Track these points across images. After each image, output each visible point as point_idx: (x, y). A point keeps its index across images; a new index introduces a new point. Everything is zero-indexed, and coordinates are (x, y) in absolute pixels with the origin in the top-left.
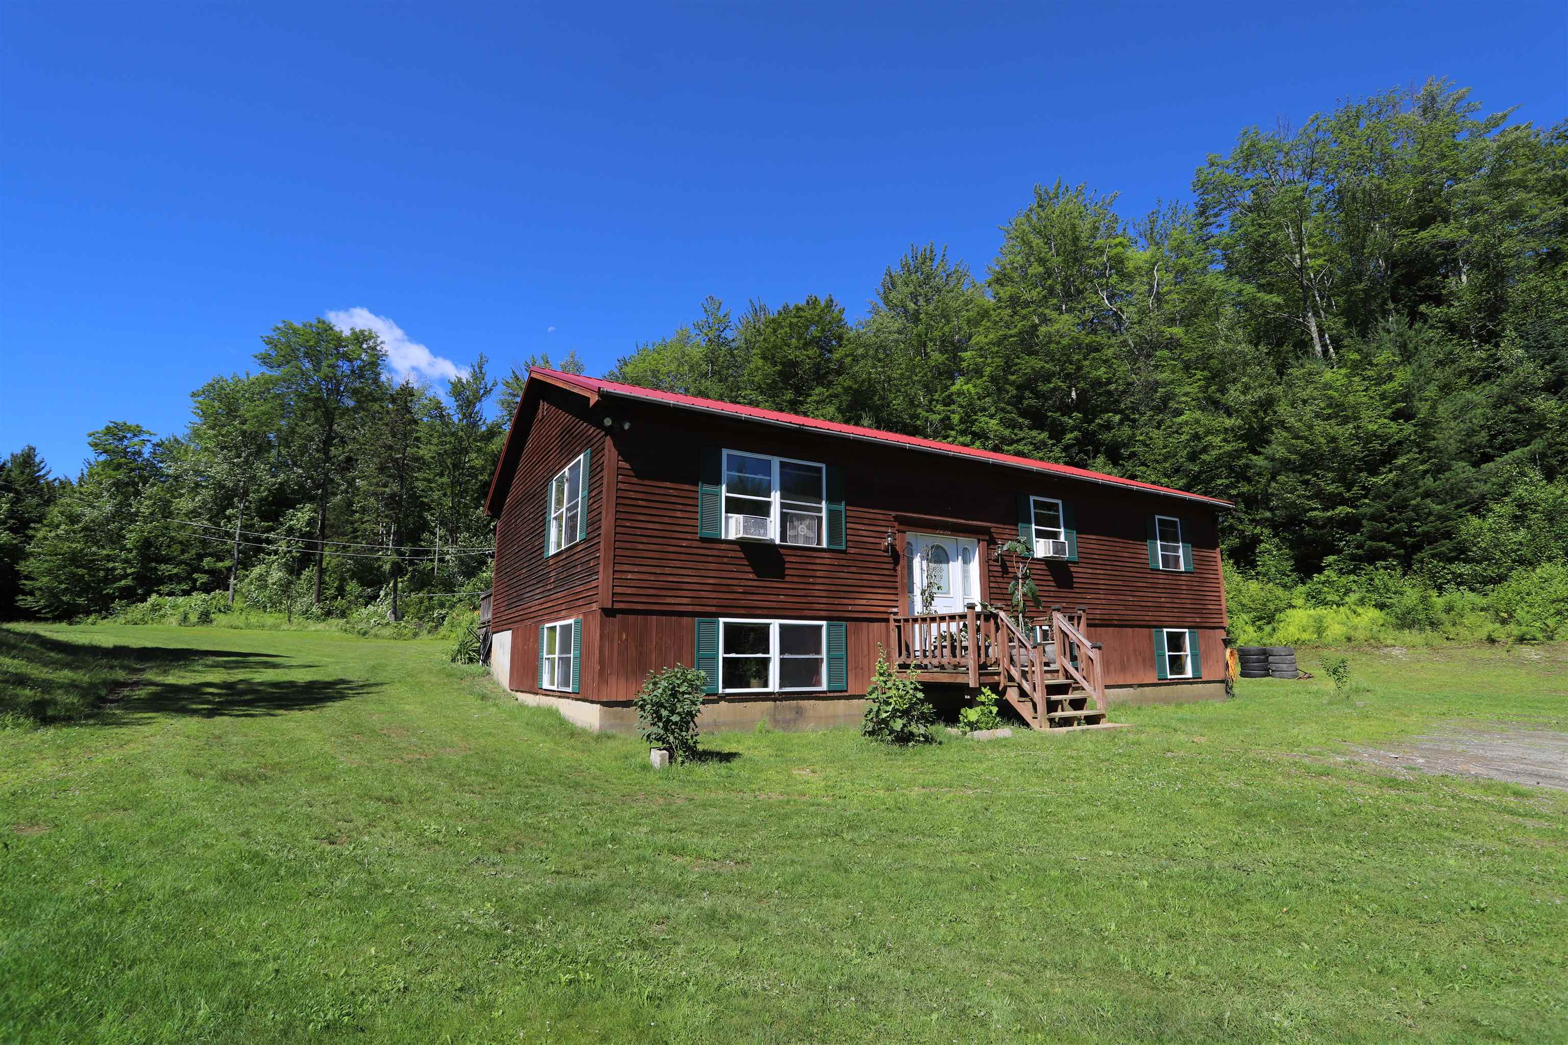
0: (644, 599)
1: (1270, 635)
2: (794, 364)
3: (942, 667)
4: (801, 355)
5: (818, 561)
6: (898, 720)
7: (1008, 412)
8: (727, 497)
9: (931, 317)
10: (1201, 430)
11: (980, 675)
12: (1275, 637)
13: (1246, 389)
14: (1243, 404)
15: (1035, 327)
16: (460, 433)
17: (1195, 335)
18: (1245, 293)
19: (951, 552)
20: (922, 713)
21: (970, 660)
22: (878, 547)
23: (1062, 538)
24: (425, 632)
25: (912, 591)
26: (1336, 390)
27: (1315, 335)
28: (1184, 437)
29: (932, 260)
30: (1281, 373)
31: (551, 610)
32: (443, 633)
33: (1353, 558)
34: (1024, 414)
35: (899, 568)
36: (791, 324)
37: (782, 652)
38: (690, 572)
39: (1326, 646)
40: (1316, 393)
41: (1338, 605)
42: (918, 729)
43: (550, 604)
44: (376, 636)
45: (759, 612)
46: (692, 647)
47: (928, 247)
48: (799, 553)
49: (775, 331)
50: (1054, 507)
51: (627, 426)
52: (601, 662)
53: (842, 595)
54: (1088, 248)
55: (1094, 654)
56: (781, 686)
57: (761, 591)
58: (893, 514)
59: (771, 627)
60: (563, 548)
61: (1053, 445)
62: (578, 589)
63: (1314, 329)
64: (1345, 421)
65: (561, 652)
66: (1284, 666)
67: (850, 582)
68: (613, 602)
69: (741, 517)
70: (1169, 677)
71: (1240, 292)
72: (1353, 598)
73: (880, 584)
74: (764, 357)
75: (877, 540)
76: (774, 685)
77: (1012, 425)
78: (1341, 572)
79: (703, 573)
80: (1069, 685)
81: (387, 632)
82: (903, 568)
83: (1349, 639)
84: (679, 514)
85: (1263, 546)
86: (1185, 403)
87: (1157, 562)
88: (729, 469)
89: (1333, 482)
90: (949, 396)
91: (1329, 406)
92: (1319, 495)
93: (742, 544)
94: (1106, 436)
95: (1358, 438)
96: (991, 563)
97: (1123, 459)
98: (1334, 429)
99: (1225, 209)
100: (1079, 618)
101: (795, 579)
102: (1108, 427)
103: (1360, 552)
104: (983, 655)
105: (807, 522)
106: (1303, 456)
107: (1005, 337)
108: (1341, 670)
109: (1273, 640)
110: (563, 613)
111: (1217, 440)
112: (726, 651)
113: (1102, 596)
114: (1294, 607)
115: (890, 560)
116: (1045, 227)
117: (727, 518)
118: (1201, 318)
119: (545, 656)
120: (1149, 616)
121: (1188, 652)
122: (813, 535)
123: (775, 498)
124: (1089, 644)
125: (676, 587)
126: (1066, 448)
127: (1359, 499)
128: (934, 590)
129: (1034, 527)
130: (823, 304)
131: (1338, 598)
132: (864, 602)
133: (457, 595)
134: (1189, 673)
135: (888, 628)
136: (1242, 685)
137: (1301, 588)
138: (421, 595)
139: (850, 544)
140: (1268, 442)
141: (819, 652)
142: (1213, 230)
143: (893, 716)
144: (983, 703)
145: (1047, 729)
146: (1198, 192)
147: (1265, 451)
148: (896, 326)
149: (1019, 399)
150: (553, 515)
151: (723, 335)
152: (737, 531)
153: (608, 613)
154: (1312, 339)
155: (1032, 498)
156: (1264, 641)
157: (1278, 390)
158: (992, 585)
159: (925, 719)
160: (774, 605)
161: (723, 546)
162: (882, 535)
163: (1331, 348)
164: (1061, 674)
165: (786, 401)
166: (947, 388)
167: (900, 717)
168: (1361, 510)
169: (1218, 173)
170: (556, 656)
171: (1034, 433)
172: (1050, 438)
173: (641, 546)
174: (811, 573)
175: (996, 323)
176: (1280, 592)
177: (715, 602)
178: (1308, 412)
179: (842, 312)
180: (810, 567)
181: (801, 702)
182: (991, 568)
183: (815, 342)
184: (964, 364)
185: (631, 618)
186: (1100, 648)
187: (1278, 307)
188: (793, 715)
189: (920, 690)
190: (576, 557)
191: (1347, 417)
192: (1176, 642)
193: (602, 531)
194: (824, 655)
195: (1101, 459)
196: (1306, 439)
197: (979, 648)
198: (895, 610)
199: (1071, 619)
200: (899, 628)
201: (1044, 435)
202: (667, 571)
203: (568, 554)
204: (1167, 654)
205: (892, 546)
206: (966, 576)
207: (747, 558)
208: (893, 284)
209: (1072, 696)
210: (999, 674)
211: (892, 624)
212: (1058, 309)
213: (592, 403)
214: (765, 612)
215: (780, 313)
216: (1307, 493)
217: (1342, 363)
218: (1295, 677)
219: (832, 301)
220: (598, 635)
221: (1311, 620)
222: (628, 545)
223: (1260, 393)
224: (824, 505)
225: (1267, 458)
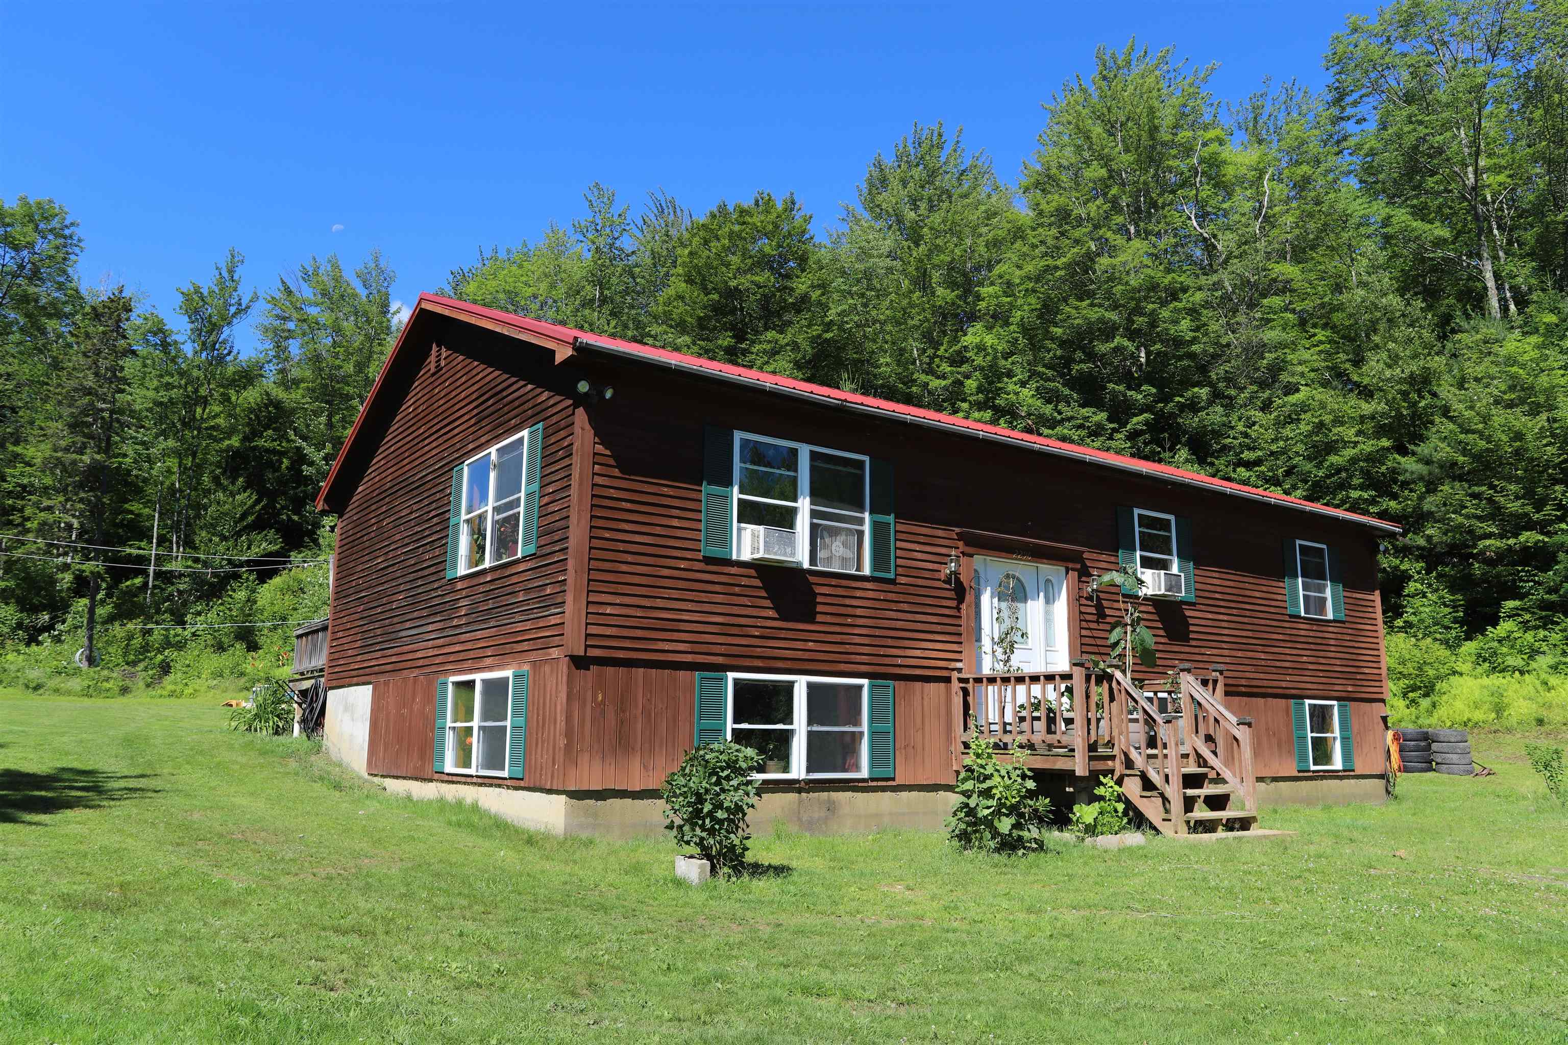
0: (628, 644)
1: (1430, 713)
2: (733, 294)
3: (1031, 746)
4: (744, 282)
5: (858, 593)
6: (1003, 818)
7: (1048, 379)
8: (739, 499)
9: (937, 233)
10: (1327, 419)
11: (1091, 758)
12: (1435, 715)
13: (1394, 360)
14: (1388, 380)
15: (1090, 257)
16: (195, 373)
17: (1312, 276)
18: (1394, 220)
19: (1030, 586)
20: (1036, 810)
21: (1077, 738)
22: (936, 575)
23: (1175, 569)
24: (141, 684)
25: (979, 640)
26: (1523, 366)
27: (1491, 283)
28: (1304, 428)
29: (940, 147)
30: (1443, 337)
31: (461, 656)
32: (170, 687)
33: (1544, 605)
34: (1071, 384)
35: (964, 606)
36: (732, 232)
37: (810, 722)
38: (689, 606)
39: (1509, 730)
40: (1494, 370)
41: (1522, 673)
42: (1032, 832)
43: (458, 648)
44: (57, 691)
45: (780, 664)
46: (691, 714)
47: (936, 128)
48: (834, 582)
49: (706, 242)
50: (1165, 525)
51: (609, 394)
52: (569, 733)
53: (890, 642)
54: (1171, 144)
55: (1242, 733)
56: (809, 770)
57: (783, 634)
58: (957, 530)
59: (796, 686)
60: (487, 564)
61: (1114, 430)
62: (520, 627)
63: (1489, 275)
64: (1534, 412)
65: (485, 716)
66: (1454, 758)
67: (899, 624)
68: (587, 646)
69: (761, 529)
70: (1313, 768)
71: (1387, 221)
72: (1543, 662)
73: (939, 628)
74: (690, 281)
75: (936, 567)
76: (798, 769)
77: (1051, 397)
78: (1526, 626)
79: (707, 608)
80: (1204, 776)
81: (76, 684)
82: (969, 606)
83: (1540, 722)
84: (675, 523)
85: (1412, 587)
86: (1302, 375)
87: (1298, 606)
88: (743, 460)
89: (1517, 498)
90: (959, 353)
91: (1512, 388)
92: (1496, 513)
93: (762, 568)
94: (1191, 421)
95: (1553, 435)
96: (1084, 602)
97: (1212, 455)
98: (1519, 420)
99: (1367, 95)
100: (1215, 682)
101: (829, 619)
102: (1193, 407)
103: (1554, 597)
104: (1093, 732)
105: (842, 538)
106: (1477, 457)
107: (1047, 269)
108: (1555, 764)
109: (1433, 720)
110: (488, 662)
111: (1349, 433)
112: (736, 720)
113: (1226, 652)
114: (1461, 674)
115: (952, 594)
116: (1109, 109)
117: (739, 530)
118: (1321, 250)
119: (449, 724)
120: (1287, 682)
121: (1337, 733)
122: (851, 554)
123: (804, 505)
124: (1234, 720)
125: (671, 627)
126: (1133, 436)
127: (1551, 523)
128: (1017, 638)
129: (1138, 553)
130: (780, 207)
131: (1522, 663)
132: (918, 653)
133: (190, 630)
134: (1337, 763)
135: (948, 692)
136: (1405, 783)
137: (1470, 647)
138: (130, 626)
139: (900, 570)
140: (1422, 439)
141: (857, 722)
142: (1349, 127)
143: (998, 813)
144: (1101, 798)
145: (1184, 836)
146: (1334, 70)
147: (1418, 450)
148: (888, 244)
149: (1068, 361)
150: (464, 517)
151: (618, 243)
152: (755, 549)
153: (579, 662)
154: (1485, 288)
155: (1137, 511)
156: (1420, 722)
157: (1438, 362)
158: (1084, 632)
159: (1039, 819)
160: (799, 654)
161: (734, 570)
162: (943, 559)
163: (1512, 307)
164: (1192, 759)
165: (720, 347)
166: (955, 340)
167: (1007, 816)
168: (1556, 538)
169: (1362, 45)
170: (475, 723)
171: (1086, 412)
172: (1110, 420)
173: (624, 568)
174: (850, 611)
175: (1034, 246)
176: (1442, 652)
177: (723, 649)
178: (1483, 397)
179: (808, 220)
180: (848, 602)
181: (835, 795)
182: (1083, 609)
183: (764, 262)
184: (982, 305)
185: (610, 670)
186: (1249, 725)
187: (1439, 243)
188: (823, 813)
189: (1030, 778)
190: (514, 579)
191: (1538, 405)
192: (1321, 718)
193: (572, 543)
194: (865, 727)
195: (1183, 454)
196: (1480, 433)
197: (1089, 720)
198: (959, 665)
199: (1205, 683)
200: (966, 692)
201: (1102, 416)
202: (660, 603)
203: (497, 574)
204: (1310, 735)
205: (956, 573)
206: (1048, 619)
207: (765, 588)
208: (884, 181)
209: (1209, 790)
210: (1113, 758)
211: (956, 685)
212: (1122, 230)
213: (559, 358)
214: (788, 665)
215: (713, 216)
216: (1479, 512)
217: (1528, 328)
218: (1469, 772)
219: (793, 203)
220: (563, 696)
221: (1486, 693)
222: (607, 566)
223: (1414, 367)
224: (867, 515)
225: (1419, 461)
